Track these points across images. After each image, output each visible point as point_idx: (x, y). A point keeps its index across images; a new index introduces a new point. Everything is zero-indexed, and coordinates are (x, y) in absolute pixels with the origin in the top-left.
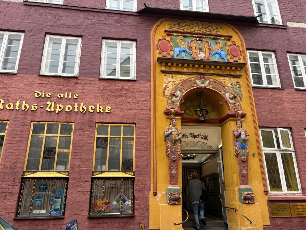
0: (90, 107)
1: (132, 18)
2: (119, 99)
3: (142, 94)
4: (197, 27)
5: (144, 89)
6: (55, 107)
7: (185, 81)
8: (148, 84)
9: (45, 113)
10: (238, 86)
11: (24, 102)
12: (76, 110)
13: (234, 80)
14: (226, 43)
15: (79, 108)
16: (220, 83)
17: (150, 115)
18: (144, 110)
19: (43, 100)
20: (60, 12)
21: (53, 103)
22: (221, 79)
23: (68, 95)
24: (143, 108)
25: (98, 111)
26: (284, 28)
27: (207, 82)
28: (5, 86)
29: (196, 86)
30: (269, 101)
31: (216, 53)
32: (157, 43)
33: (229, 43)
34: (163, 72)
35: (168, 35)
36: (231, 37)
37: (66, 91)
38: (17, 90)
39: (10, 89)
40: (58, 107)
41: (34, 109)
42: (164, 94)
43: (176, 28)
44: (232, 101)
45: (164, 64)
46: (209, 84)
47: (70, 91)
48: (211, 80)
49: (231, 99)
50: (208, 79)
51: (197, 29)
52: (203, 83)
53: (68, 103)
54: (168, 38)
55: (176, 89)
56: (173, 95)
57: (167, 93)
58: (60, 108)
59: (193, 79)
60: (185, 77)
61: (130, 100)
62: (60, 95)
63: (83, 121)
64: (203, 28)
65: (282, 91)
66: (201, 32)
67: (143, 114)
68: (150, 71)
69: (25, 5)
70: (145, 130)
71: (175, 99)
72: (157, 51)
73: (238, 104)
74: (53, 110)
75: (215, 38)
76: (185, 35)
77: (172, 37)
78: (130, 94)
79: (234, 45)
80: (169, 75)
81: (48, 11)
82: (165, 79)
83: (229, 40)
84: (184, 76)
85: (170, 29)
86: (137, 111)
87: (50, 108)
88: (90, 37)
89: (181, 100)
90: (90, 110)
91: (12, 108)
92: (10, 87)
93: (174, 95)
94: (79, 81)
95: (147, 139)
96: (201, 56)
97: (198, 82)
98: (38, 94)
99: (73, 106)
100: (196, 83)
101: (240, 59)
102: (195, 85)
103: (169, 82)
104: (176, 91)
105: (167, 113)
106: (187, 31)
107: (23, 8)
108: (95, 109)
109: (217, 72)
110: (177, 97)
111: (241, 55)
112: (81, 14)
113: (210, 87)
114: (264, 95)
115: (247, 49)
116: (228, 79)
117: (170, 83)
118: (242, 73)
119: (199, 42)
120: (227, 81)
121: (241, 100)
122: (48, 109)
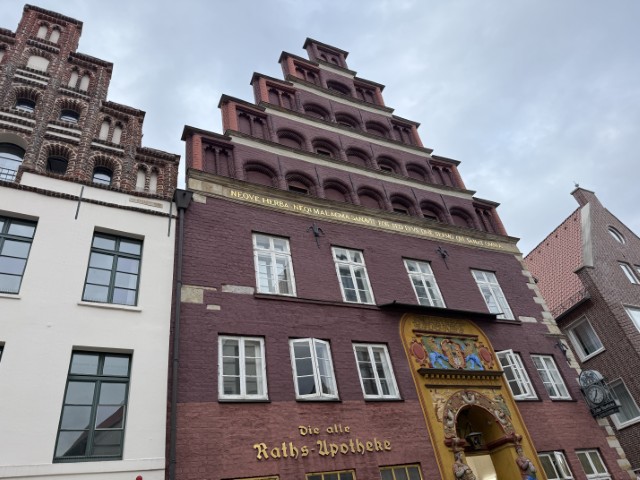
0: (367, 444)
1: (374, 313)
3: (416, 419)
4: (441, 324)
5: (415, 411)
6: (329, 449)
7: (452, 398)
11: (291, 444)
12: (353, 451)
13: (497, 393)
14: (475, 345)
15: (355, 447)
18: (423, 441)
21: (324, 442)
25: (377, 449)
26: (517, 324)
27: (473, 397)
29: (464, 404)
30: (535, 417)
31: (470, 359)
32: (409, 346)
33: (478, 345)
34: (427, 386)
35: (418, 336)
36: (477, 336)
38: (277, 426)
39: (269, 426)
40: (332, 448)
41: (305, 455)
42: (438, 417)
43: (422, 327)
46: (476, 399)
47: (338, 422)
49: (501, 418)
50: (473, 393)
51: (442, 327)
52: (470, 399)
53: (341, 440)
54: (419, 340)
55: (446, 409)
57: (441, 416)
58: (335, 449)
59: (459, 394)
60: (451, 392)
61: (405, 429)
62: (330, 430)
63: (364, 465)
64: (448, 326)
65: (540, 404)
66: (448, 331)
67: (424, 448)
68: (414, 385)
69: (256, 298)
71: (449, 422)
72: (413, 358)
73: (509, 424)
74: (327, 453)
75: (463, 338)
77: (422, 338)
79: (483, 346)
80: (434, 390)
82: (432, 396)
83: (476, 340)
84: (449, 390)
85: (417, 328)
86: (417, 444)
87: (323, 450)
88: (339, 341)
89: (456, 424)
90: (369, 449)
91: (279, 455)
92: (268, 422)
93: (447, 417)
96: (458, 363)
97: (465, 398)
98: (304, 430)
99: (348, 444)
100: (463, 399)
101: (493, 365)
104: (448, 411)
105: (449, 444)
106: (435, 330)
107: (255, 302)
108: (374, 446)
110: (451, 420)
111: (492, 359)
114: (529, 411)
115: (495, 351)
117: (439, 402)
118: (501, 382)
119: (450, 344)
121: (511, 419)
122: (321, 452)
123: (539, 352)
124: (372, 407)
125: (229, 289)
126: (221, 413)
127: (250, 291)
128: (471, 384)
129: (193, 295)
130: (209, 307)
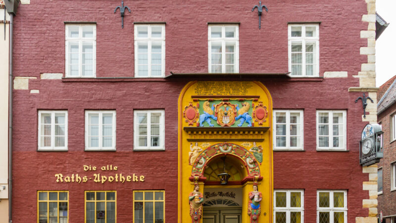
0: (127, 177)
1: (160, 84)
2: (151, 169)
3: (170, 163)
4: (224, 88)
5: (171, 158)
6: (101, 179)
7: (209, 149)
8: (175, 153)
9: (94, 184)
10: (259, 150)
11: (77, 175)
12: (117, 180)
14: (253, 104)
16: (242, 148)
17: (177, 181)
18: (171, 177)
19: (91, 173)
20: (94, 86)
21: (99, 175)
22: (243, 144)
23: (109, 168)
24: (172, 175)
25: (134, 180)
26: (320, 80)
27: (230, 148)
28: (61, 162)
30: (288, 164)
31: (241, 117)
33: (256, 104)
34: (189, 140)
35: (195, 101)
36: (259, 97)
37: (107, 164)
38: (70, 165)
39: (65, 165)
40: (103, 178)
41: (85, 181)
42: (190, 162)
44: (252, 166)
45: (190, 132)
46: (232, 150)
47: (111, 164)
49: (251, 164)
50: (231, 145)
51: (224, 91)
52: (226, 150)
53: (110, 174)
54: (195, 104)
56: (198, 162)
57: (192, 161)
58: (104, 179)
59: (216, 146)
61: (159, 169)
62: (103, 168)
63: (123, 189)
64: (231, 89)
66: (228, 95)
67: (171, 181)
68: (177, 140)
69: (64, 82)
70: (173, 195)
72: (184, 119)
73: (257, 168)
74: (99, 181)
75: (242, 99)
76: (211, 99)
77: (198, 102)
78: (159, 163)
79: (261, 106)
80: (195, 143)
81: (84, 86)
82: (191, 148)
83: (256, 101)
84: (208, 143)
86: (166, 178)
87: (97, 179)
88: (122, 110)
89: (205, 167)
90: (128, 180)
91: (69, 181)
92: (65, 163)
94: (117, 154)
95: (174, 202)
96: (226, 121)
97: (221, 148)
98: (86, 168)
99: (114, 176)
100: (219, 150)
101: (265, 121)
102: (219, 152)
104: (201, 158)
106: (214, 94)
107: (62, 85)
108: (132, 179)
109: (240, 137)
110: (201, 164)
112: (113, 86)
113: (233, 153)
115: (274, 109)
116: (250, 144)
117: (196, 151)
120: (249, 146)
123: (329, 107)
124: (137, 155)
125: (45, 76)
126: (38, 157)
127: (59, 76)
128: (233, 137)
129: (22, 83)
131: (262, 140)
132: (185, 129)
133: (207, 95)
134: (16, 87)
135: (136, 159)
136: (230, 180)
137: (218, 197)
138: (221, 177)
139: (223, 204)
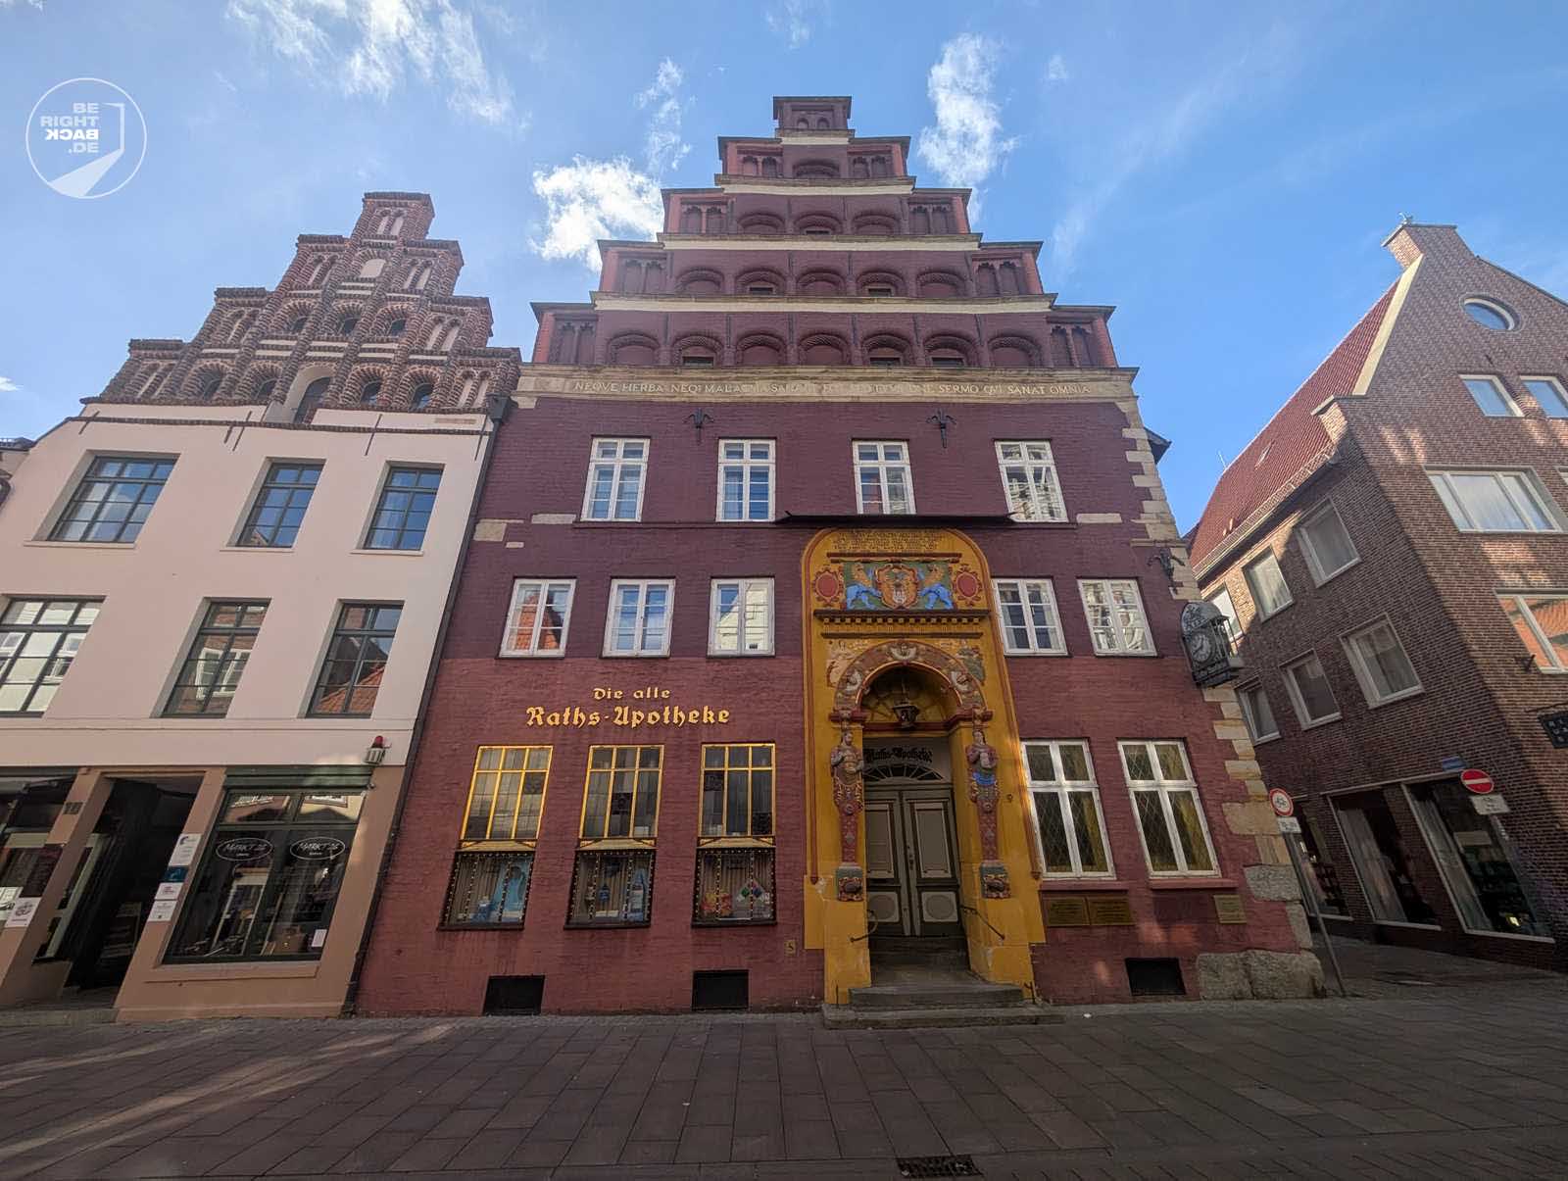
0: (691, 714)
1: (766, 534)
2: (744, 695)
3: (787, 682)
4: (891, 540)
5: (789, 672)
6: (630, 717)
7: (868, 652)
8: (796, 662)
9: (612, 729)
10: (975, 656)
11: (577, 710)
12: (667, 721)
13: (968, 644)
14: (950, 569)
15: (671, 717)
16: (938, 651)
17: (803, 723)
18: (790, 714)
19: (610, 704)
20: (637, 536)
21: (626, 709)
22: (940, 643)
23: (652, 693)
24: (789, 710)
25: (705, 721)
26: (1071, 527)
27: (913, 651)
28: (545, 682)
29: (891, 662)
30: (1042, 684)
31: (930, 591)
32: (813, 578)
33: (956, 568)
34: (826, 636)
35: (833, 562)
36: (960, 555)
37: (648, 684)
38: (565, 687)
39: (554, 688)
40: (635, 717)
41: (594, 723)
42: (829, 681)
43: (849, 547)
44: (964, 688)
45: (827, 620)
46: (917, 654)
47: (656, 684)
48: (922, 646)
49: (962, 683)
50: (915, 645)
51: (891, 545)
52: (905, 655)
53: (653, 707)
54: (834, 568)
55: (851, 669)
56: (846, 680)
57: (835, 678)
58: (639, 718)
59: (885, 646)
60: (868, 644)
61: (763, 695)
62: (638, 694)
63: (679, 739)
64: (903, 542)
65: (1068, 660)
66: (899, 550)
67: (789, 722)
68: (801, 634)
69: (575, 529)
70: (793, 755)
71: (850, 688)
72: (814, 596)
73: (976, 692)
74: (626, 722)
75: (927, 559)
76: (866, 558)
78: (762, 684)
79: (966, 570)
80: (838, 641)
82: (830, 651)
83: (954, 562)
84: (866, 641)
85: (837, 551)
86: (777, 717)
87: (621, 719)
88: (689, 578)
89: (863, 690)
90: (691, 720)
91: (557, 723)
92: (553, 684)
93: (848, 681)
94: (670, 665)
95: (797, 772)
96: (899, 598)
97: (895, 652)
98: (600, 694)
99: (661, 713)
100: (891, 654)
101: (979, 599)
102: (890, 659)
103: (836, 658)
104: (853, 672)
105: (835, 718)
106: (872, 551)
107: (572, 534)
108: (701, 717)
109: (932, 629)
110: (855, 684)
111: (980, 591)
112: (672, 535)
113: (920, 661)
114: (1031, 673)
115: (993, 577)
116: (955, 642)
117: (840, 658)
118: (984, 627)
119: (895, 571)
120: (953, 647)
121: (983, 684)
122: (617, 722)
123: (1101, 574)
124: (716, 666)
125: (540, 519)
126: (496, 671)
127: (570, 519)
128: (917, 630)
129: (492, 531)
130: (509, 545)
131: (977, 636)
132: (816, 613)
133: (858, 551)
134: (478, 537)
135: (712, 675)
136: (918, 718)
137: (894, 760)
138: (899, 712)
139: (907, 775)
